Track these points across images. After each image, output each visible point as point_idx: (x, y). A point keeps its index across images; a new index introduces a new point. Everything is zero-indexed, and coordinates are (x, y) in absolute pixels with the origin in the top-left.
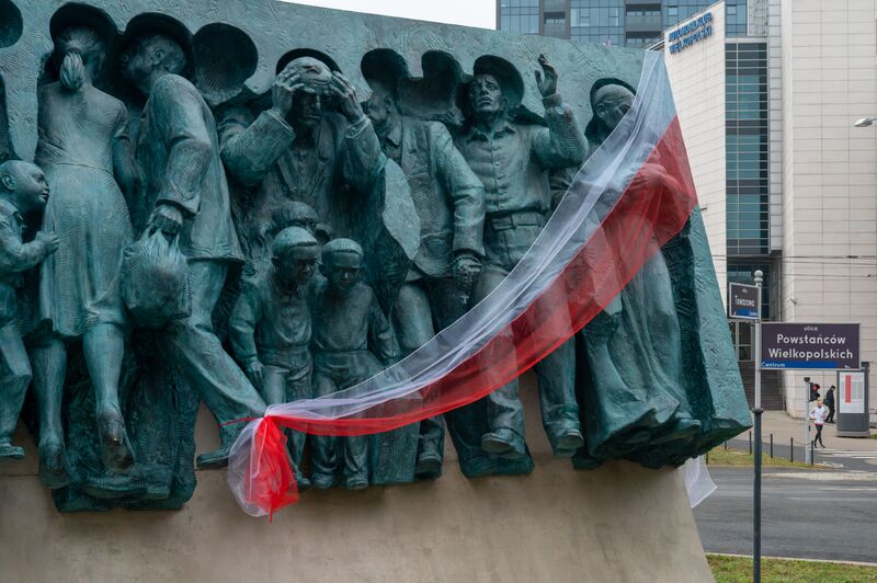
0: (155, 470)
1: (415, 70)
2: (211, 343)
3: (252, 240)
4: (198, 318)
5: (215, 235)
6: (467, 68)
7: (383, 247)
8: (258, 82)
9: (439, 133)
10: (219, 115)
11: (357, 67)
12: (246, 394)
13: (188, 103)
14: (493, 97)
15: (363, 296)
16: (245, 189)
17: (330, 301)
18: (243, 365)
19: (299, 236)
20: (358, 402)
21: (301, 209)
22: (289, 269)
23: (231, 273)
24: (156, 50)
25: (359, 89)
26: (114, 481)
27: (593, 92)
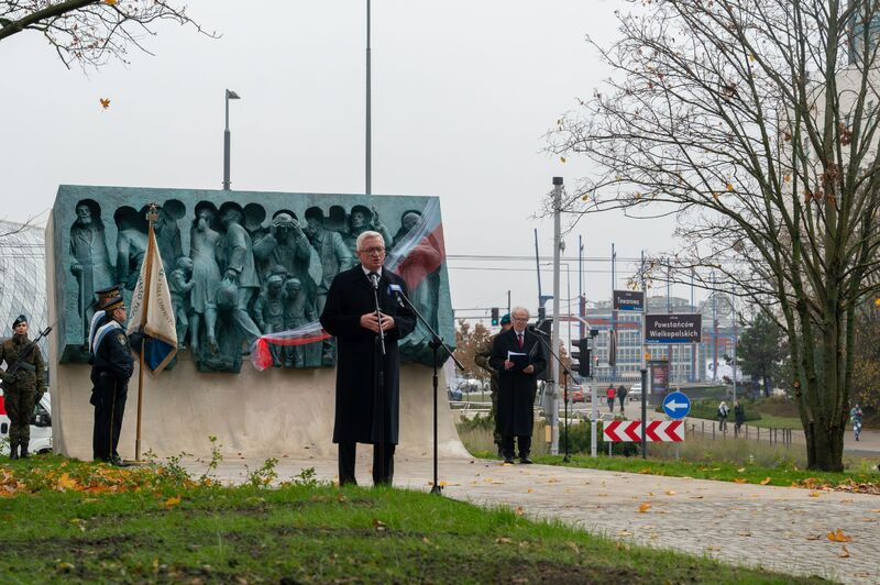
0: (228, 357)
1: (326, 214)
2: (246, 315)
3: (263, 279)
4: (241, 306)
5: (249, 278)
6: (348, 211)
7: (308, 282)
8: (265, 224)
9: (337, 237)
10: (252, 235)
11: (303, 214)
12: (255, 330)
13: (240, 234)
14: (359, 221)
15: (302, 298)
16: (261, 263)
17: (289, 301)
18: (257, 323)
19: (277, 278)
20: (299, 332)
21: (281, 268)
22: (274, 290)
23: (255, 291)
24: (231, 214)
25: (302, 223)
26: (215, 361)
27: (403, 216)
